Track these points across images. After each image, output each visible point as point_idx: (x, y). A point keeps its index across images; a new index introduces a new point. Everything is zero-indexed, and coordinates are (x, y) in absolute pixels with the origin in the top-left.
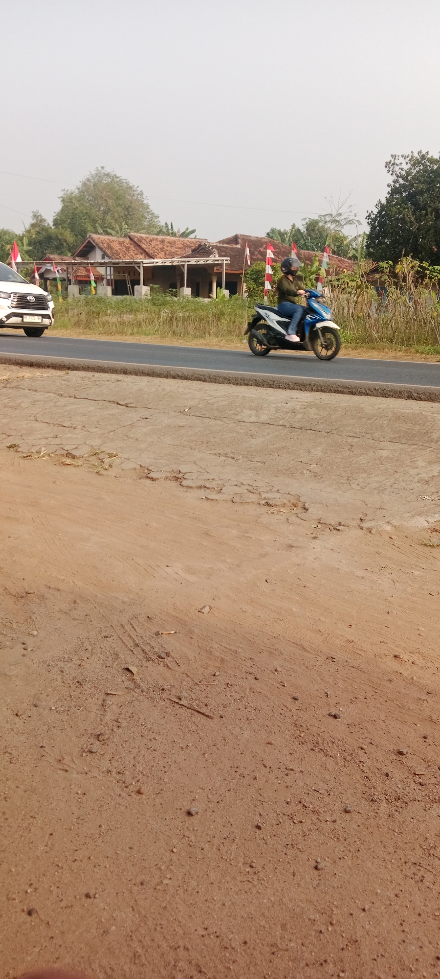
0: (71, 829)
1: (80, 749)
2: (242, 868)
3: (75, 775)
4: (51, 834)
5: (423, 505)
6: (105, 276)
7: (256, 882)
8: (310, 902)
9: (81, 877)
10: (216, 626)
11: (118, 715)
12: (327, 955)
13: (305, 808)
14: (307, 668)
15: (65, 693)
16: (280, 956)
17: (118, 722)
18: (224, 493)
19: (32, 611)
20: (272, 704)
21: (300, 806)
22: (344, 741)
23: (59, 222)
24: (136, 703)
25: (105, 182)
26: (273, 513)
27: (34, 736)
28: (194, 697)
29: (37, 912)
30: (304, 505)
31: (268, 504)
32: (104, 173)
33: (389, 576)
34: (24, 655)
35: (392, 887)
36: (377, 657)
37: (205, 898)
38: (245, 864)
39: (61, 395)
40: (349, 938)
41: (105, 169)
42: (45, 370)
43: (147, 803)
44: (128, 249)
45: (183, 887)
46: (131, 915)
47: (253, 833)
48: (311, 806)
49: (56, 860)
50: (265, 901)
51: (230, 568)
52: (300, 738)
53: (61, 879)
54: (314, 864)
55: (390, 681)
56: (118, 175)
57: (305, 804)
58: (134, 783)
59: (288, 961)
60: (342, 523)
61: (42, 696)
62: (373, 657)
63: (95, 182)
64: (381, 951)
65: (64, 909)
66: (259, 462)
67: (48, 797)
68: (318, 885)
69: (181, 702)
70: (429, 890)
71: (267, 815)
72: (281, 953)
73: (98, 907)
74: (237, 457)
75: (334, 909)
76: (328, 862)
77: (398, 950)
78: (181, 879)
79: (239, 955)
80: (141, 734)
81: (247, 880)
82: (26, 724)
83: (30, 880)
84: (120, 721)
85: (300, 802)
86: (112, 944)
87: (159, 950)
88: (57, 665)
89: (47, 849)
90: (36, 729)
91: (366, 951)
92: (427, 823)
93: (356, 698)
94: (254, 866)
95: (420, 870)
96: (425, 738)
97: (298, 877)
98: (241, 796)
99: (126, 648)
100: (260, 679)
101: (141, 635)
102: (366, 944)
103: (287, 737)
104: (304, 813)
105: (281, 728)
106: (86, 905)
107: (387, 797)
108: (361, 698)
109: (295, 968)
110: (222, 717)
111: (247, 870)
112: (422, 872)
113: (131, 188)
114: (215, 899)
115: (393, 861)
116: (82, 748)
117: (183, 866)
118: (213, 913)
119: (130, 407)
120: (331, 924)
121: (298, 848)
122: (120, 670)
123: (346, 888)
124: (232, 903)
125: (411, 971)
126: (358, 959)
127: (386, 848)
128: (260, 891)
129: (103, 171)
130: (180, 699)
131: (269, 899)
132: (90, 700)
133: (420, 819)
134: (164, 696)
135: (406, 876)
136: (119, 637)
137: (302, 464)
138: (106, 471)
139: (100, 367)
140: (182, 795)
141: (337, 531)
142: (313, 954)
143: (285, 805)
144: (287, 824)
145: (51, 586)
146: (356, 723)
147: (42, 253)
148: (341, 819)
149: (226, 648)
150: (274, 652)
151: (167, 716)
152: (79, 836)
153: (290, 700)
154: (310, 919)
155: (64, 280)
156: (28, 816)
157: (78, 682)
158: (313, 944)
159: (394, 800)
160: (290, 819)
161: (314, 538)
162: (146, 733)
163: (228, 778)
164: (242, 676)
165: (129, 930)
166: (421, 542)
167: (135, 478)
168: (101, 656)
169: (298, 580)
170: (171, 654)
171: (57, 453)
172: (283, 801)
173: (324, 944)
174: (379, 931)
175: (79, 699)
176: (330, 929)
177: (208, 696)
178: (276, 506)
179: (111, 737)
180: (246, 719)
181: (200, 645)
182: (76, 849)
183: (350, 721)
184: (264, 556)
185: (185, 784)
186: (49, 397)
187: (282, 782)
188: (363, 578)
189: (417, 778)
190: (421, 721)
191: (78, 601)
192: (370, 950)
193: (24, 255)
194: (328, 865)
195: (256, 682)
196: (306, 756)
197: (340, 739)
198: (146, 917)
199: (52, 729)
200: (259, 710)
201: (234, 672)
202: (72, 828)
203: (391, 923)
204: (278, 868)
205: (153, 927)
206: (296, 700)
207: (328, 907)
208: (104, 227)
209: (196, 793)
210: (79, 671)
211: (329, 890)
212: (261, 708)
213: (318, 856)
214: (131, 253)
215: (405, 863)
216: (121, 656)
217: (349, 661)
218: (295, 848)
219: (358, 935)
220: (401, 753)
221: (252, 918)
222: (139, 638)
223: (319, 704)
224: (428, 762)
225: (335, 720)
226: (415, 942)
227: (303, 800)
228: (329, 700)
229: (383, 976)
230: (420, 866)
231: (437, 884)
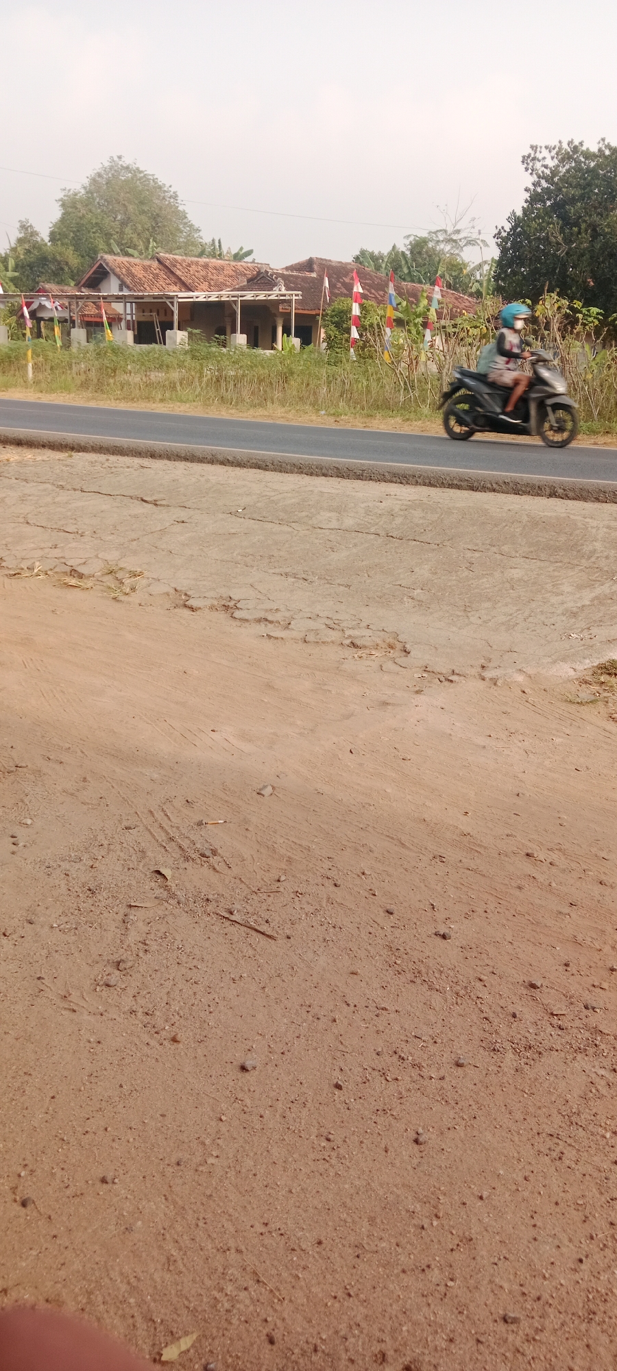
0: (80, 1090)
1: (93, 981)
2: (315, 1142)
3: (86, 1017)
4: (53, 1097)
5: (568, 647)
6: (123, 316)
7: (333, 1161)
8: (407, 1186)
9: (95, 1155)
10: (281, 814)
11: (144, 935)
12: (430, 1259)
13: (401, 1061)
14: (405, 870)
15: (71, 905)
16: (368, 1260)
17: (145, 944)
18: (293, 629)
19: (24, 792)
20: (358, 920)
21: (395, 1058)
22: (456, 969)
23: (58, 237)
24: (170, 919)
25: (123, 178)
26: (361, 658)
27: (28, 963)
28: (250, 909)
29: (34, 1202)
30: (404, 647)
31: (353, 645)
32: (122, 166)
33: (520, 744)
34: (13, 853)
35: (520, 1167)
36: (502, 856)
37: (265, 1183)
38: (319, 1136)
39: (62, 487)
40: (461, 1235)
41: (123, 160)
42: (39, 451)
43: (186, 1054)
44: (156, 276)
45: (235, 1167)
46: (163, 1206)
47: (330, 1095)
48: (410, 1058)
49: (60, 1132)
50: (347, 1186)
51: (301, 734)
52: (395, 965)
53: (67, 1157)
54: (413, 1136)
55: (520, 888)
56: (141, 169)
57: (403, 1055)
58: (167, 1028)
59: (378, 1266)
60: (456, 671)
61: (39, 908)
62: (497, 856)
63: (109, 177)
64: (505, 1252)
65: (71, 1198)
66: (342, 585)
67: (49, 1047)
68: (419, 1164)
69: (233, 918)
70: (570, 1170)
71: (350, 1070)
72: (368, 1256)
73: (119, 1196)
74: (310, 578)
75: (440, 1197)
76: (433, 1133)
77: (527, 1251)
78: (232, 1156)
79: (311, 1259)
80: (178, 960)
81: (323, 1157)
82: (17, 947)
83: (24, 1160)
84: (147, 942)
85: (396, 1052)
86: (137, 1246)
87: (202, 1253)
88: (60, 866)
89: (48, 1117)
90: (32, 954)
91: (484, 1253)
92: (568, 1080)
93: (473, 911)
94: (332, 1139)
95: (558, 1144)
96: (567, 965)
97: (391, 1154)
98: (315, 1044)
99: (156, 844)
100: (342, 886)
101: (176, 825)
102: (484, 1244)
103: (377, 965)
104: (401, 1068)
105: (369, 953)
106: (101, 1193)
107: (513, 1046)
108: (480, 911)
109: (388, 1276)
110: (289, 938)
111: (323, 1144)
112: (561, 1147)
113: (160, 187)
114: (279, 1183)
115: (521, 1132)
116: (95, 981)
117: (235, 1139)
118: (276, 1203)
119: (161, 505)
120: (437, 1217)
121: (392, 1115)
122: (148, 873)
123: (457, 1168)
124: (302, 1189)
125: (544, 1277)
126: (473, 1264)
127: (513, 1114)
128: (340, 1173)
129: (121, 163)
130: (231, 913)
131: (352, 1184)
132: (106, 914)
133: (559, 1075)
134: (210, 908)
135: (539, 1152)
136: (147, 828)
137: (401, 588)
138: (127, 597)
139: (117, 447)
140: (233, 1043)
141: (450, 683)
142: (412, 1257)
143: (375, 1056)
144: (378, 1083)
145: (51, 757)
146: (474, 946)
147: (34, 280)
148: (450, 1075)
149: (296, 843)
150: (362, 849)
151: (213, 936)
152: (91, 1099)
153: (382, 914)
154: (408, 1211)
155: (66, 321)
156: (21, 1073)
157: (89, 890)
158: (412, 1244)
159: (523, 1049)
160: (381, 1076)
161: (418, 692)
162: (184, 959)
163: (297, 1020)
164: (316, 881)
165: (160, 1227)
166: (565, 698)
167: (168, 606)
168: (122, 854)
169: (395, 750)
170: (219, 851)
171: (56, 570)
172: (372, 1051)
173: (426, 1244)
174: (502, 1227)
175: (91, 913)
176: (435, 1223)
177: (270, 908)
178: (365, 647)
179: (137, 965)
180: (321, 939)
181: (259, 839)
182: (87, 1116)
183: (464, 943)
184: (348, 717)
185: (238, 1028)
186: (45, 490)
187: (370, 1026)
188: (484, 747)
189: (555, 1021)
190: (561, 942)
191: (89, 779)
192: (488, 1251)
193: (7, 283)
194: (434, 1137)
195: (335, 889)
196: (403, 990)
197: (450, 966)
198: (183, 1208)
199: (54, 954)
200: (340, 928)
201: (305, 875)
202: (82, 1088)
203: (518, 1215)
204: (365, 1141)
205: (194, 1222)
206: (392, 914)
207: (432, 1194)
208: (122, 244)
209: (254, 1041)
210: (91, 874)
211: (433, 1171)
212: (343, 925)
213: (419, 1125)
214: (161, 283)
215: (538, 1134)
216: (149, 854)
217: (464, 860)
218: (388, 1115)
219: (473, 1231)
220: (533, 986)
221: (329, 1209)
222: (174, 829)
223: (423, 920)
224: (571, 997)
225: (443, 940)
226: (550, 1240)
227: (400, 1049)
228: (435, 914)
229: (506, 1285)
230: (558, 1138)
231: (582, 1162)
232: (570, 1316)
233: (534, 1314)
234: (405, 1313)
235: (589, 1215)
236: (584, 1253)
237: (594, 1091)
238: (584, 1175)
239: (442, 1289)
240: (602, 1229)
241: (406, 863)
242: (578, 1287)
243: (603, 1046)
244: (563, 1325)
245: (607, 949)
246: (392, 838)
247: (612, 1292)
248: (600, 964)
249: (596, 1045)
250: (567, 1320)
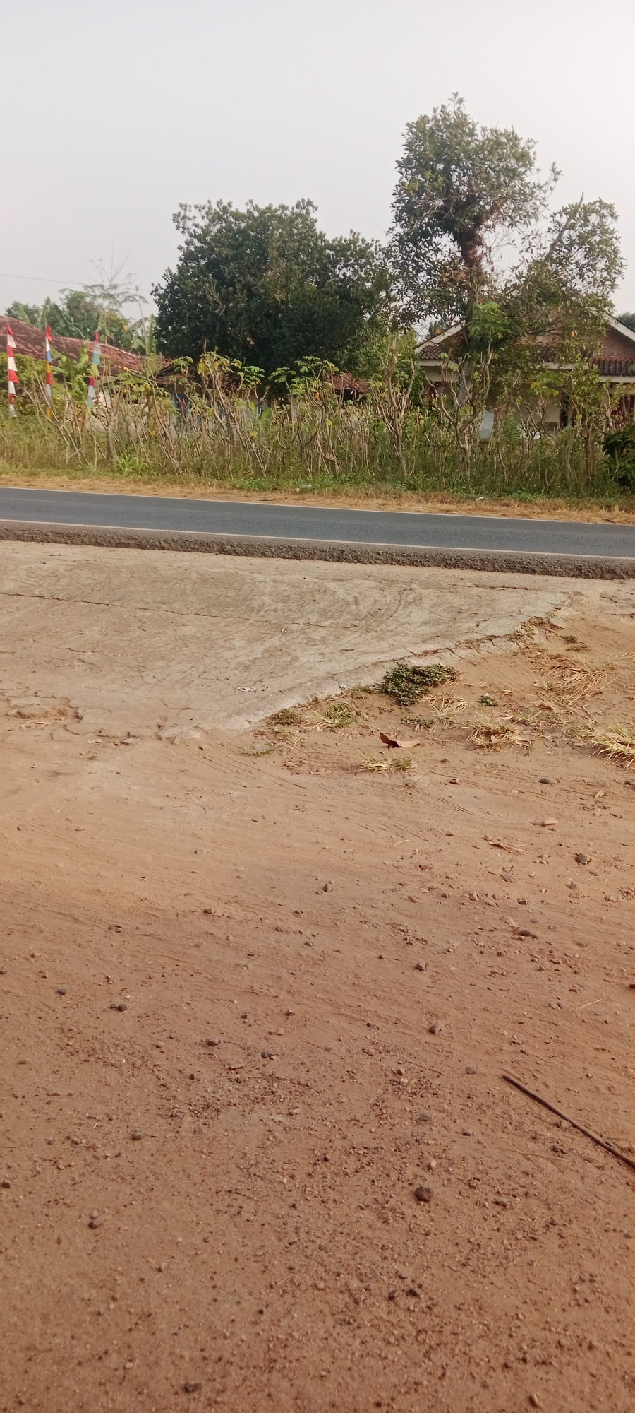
5: (242, 700)
8: (81, 1274)
12: (108, 1344)
13: (75, 1146)
14: (79, 946)
16: (41, 1361)
20: (27, 1006)
21: (68, 1143)
22: (133, 1040)
26: (28, 727)
30: (76, 712)
31: (20, 715)
33: (197, 801)
35: (199, 1230)
36: (180, 916)
40: (140, 1313)
48: (84, 1141)
50: (17, 1288)
52: (67, 1047)
54: (87, 1220)
55: (197, 946)
57: (76, 1139)
59: (52, 1364)
60: (132, 734)
62: (175, 917)
64: (184, 1320)
66: (5, 652)
68: (94, 1249)
70: (248, 1223)
71: (19, 1165)
72: (41, 1356)
75: (117, 1278)
76: (109, 1214)
77: (208, 1313)
85: (68, 1138)
91: (164, 1326)
92: (245, 1133)
93: (150, 978)
95: (236, 1199)
96: (244, 1017)
97: (65, 1244)
100: (9, 973)
102: (163, 1316)
103: (48, 1049)
104: (74, 1153)
105: (39, 1038)
107: (191, 1108)
108: (157, 976)
109: (63, 1373)
112: (239, 1201)
115: (199, 1194)
120: (114, 1299)
121: (65, 1204)
123: (134, 1245)
125: (225, 1337)
126: (152, 1339)
127: (191, 1178)
131: (22, 1284)
133: (237, 1129)
135: (218, 1211)
137: (70, 652)
141: (125, 746)
142: (88, 1346)
143: (46, 1146)
144: (50, 1174)
146: (150, 1013)
148: (127, 1151)
150: (30, 930)
153: (54, 996)
154: (83, 1300)
158: (88, 1333)
159: (201, 1110)
160: (53, 1165)
161: (92, 758)
166: (241, 750)
169: (67, 822)
172: (43, 1141)
173: (103, 1329)
174: (182, 1295)
176: (112, 1306)
178: (33, 716)
183: (140, 1012)
184: (15, 792)
187: (40, 1115)
188: (162, 808)
189: (233, 1075)
190: (239, 996)
192: (169, 1323)
194: (109, 1217)
195: (1, 978)
196: (76, 1071)
197: (126, 1038)
200: (7, 1018)
203: (198, 1280)
204: (36, 1237)
206: (63, 994)
207: (109, 1276)
211: (110, 1253)
212: (10, 1014)
213: (94, 1209)
215: (217, 1193)
217: (141, 927)
218: (60, 1205)
219: (151, 1306)
220: (211, 1044)
223: (97, 995)
224: (249, 1049)
225: (120, 1013)
226: (231, 1297)
227: (73, 1134)
228: (111, 987)
229: (186, 1354)
230: (236, 1193)
231: (261, 1212)
232: (251, 1370)
233: (215, 1376)
234: (81, 1407)
235: (268, 1264)
236: (265, 1304)
237: (271, 1138)
238: (263, 1225)
239: (120, 1373)
240: (281, 1275)
241: (79, 938)
242: (258, 1339)
243: (280, 1092)
244: (244, 1380)
245: (283, 995)
246: (64, 915)
247: (292, 1337)
248: (277, 1010)
249: (273, 1092)
250: (249, 1374)
